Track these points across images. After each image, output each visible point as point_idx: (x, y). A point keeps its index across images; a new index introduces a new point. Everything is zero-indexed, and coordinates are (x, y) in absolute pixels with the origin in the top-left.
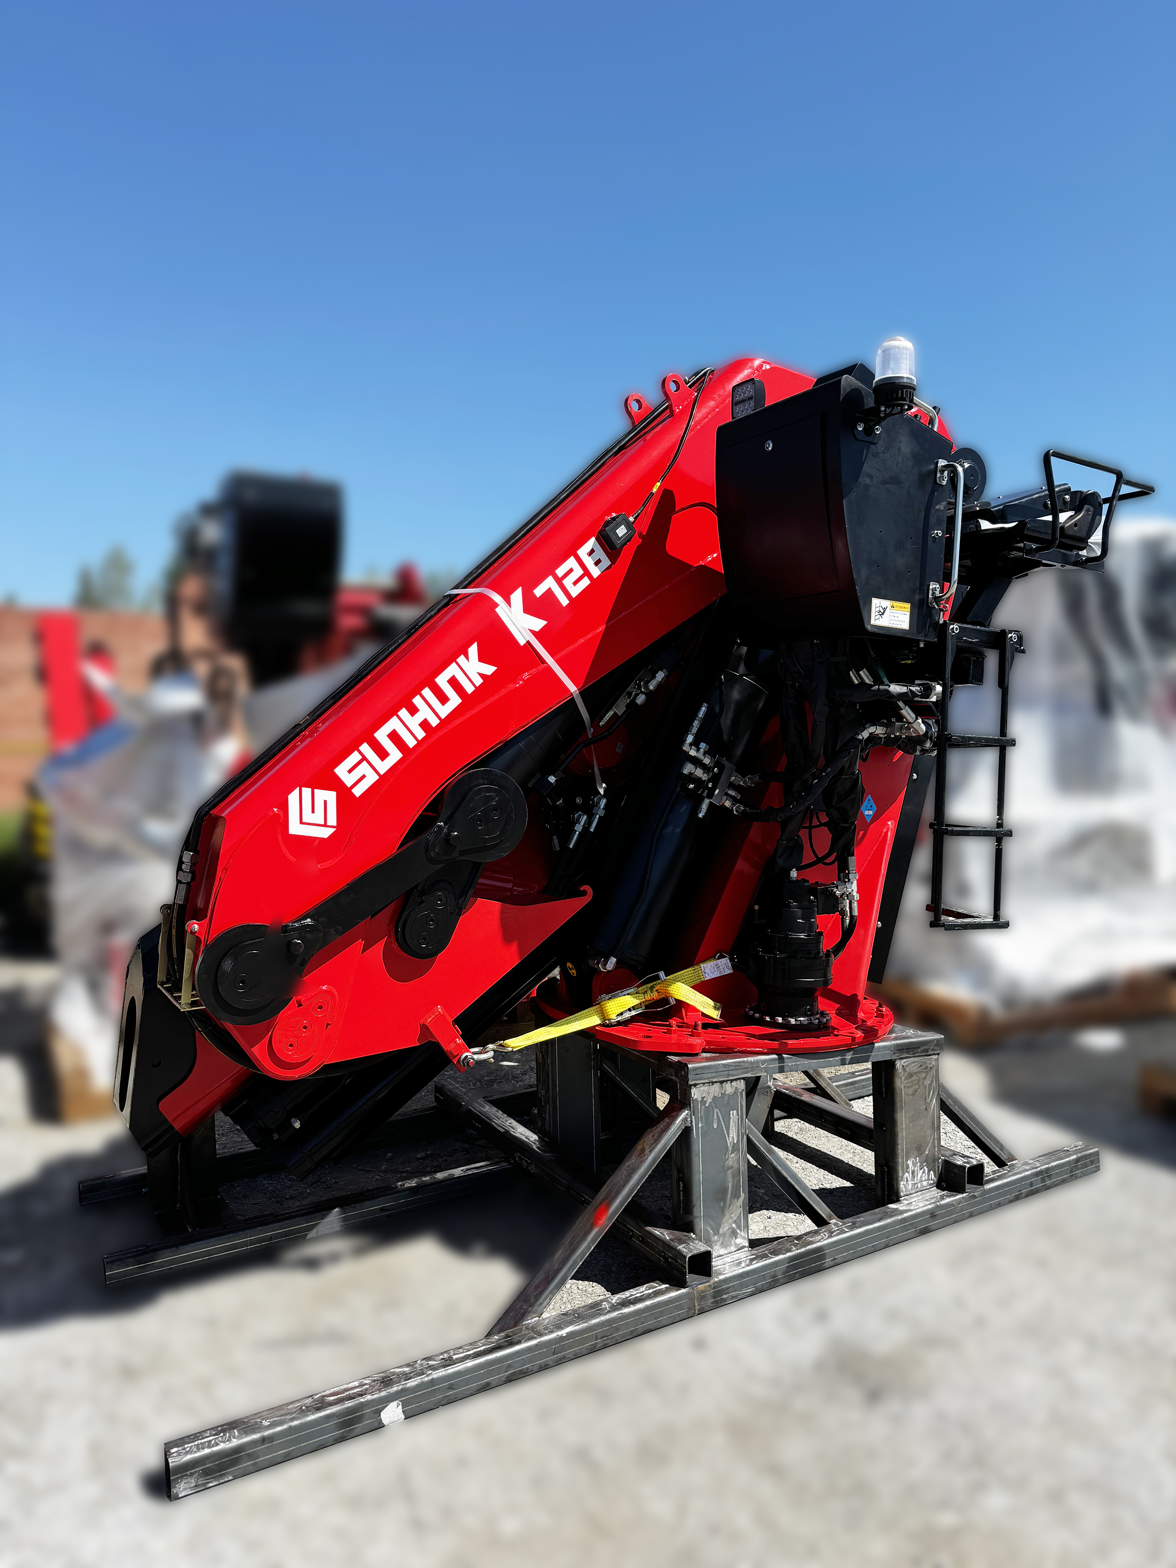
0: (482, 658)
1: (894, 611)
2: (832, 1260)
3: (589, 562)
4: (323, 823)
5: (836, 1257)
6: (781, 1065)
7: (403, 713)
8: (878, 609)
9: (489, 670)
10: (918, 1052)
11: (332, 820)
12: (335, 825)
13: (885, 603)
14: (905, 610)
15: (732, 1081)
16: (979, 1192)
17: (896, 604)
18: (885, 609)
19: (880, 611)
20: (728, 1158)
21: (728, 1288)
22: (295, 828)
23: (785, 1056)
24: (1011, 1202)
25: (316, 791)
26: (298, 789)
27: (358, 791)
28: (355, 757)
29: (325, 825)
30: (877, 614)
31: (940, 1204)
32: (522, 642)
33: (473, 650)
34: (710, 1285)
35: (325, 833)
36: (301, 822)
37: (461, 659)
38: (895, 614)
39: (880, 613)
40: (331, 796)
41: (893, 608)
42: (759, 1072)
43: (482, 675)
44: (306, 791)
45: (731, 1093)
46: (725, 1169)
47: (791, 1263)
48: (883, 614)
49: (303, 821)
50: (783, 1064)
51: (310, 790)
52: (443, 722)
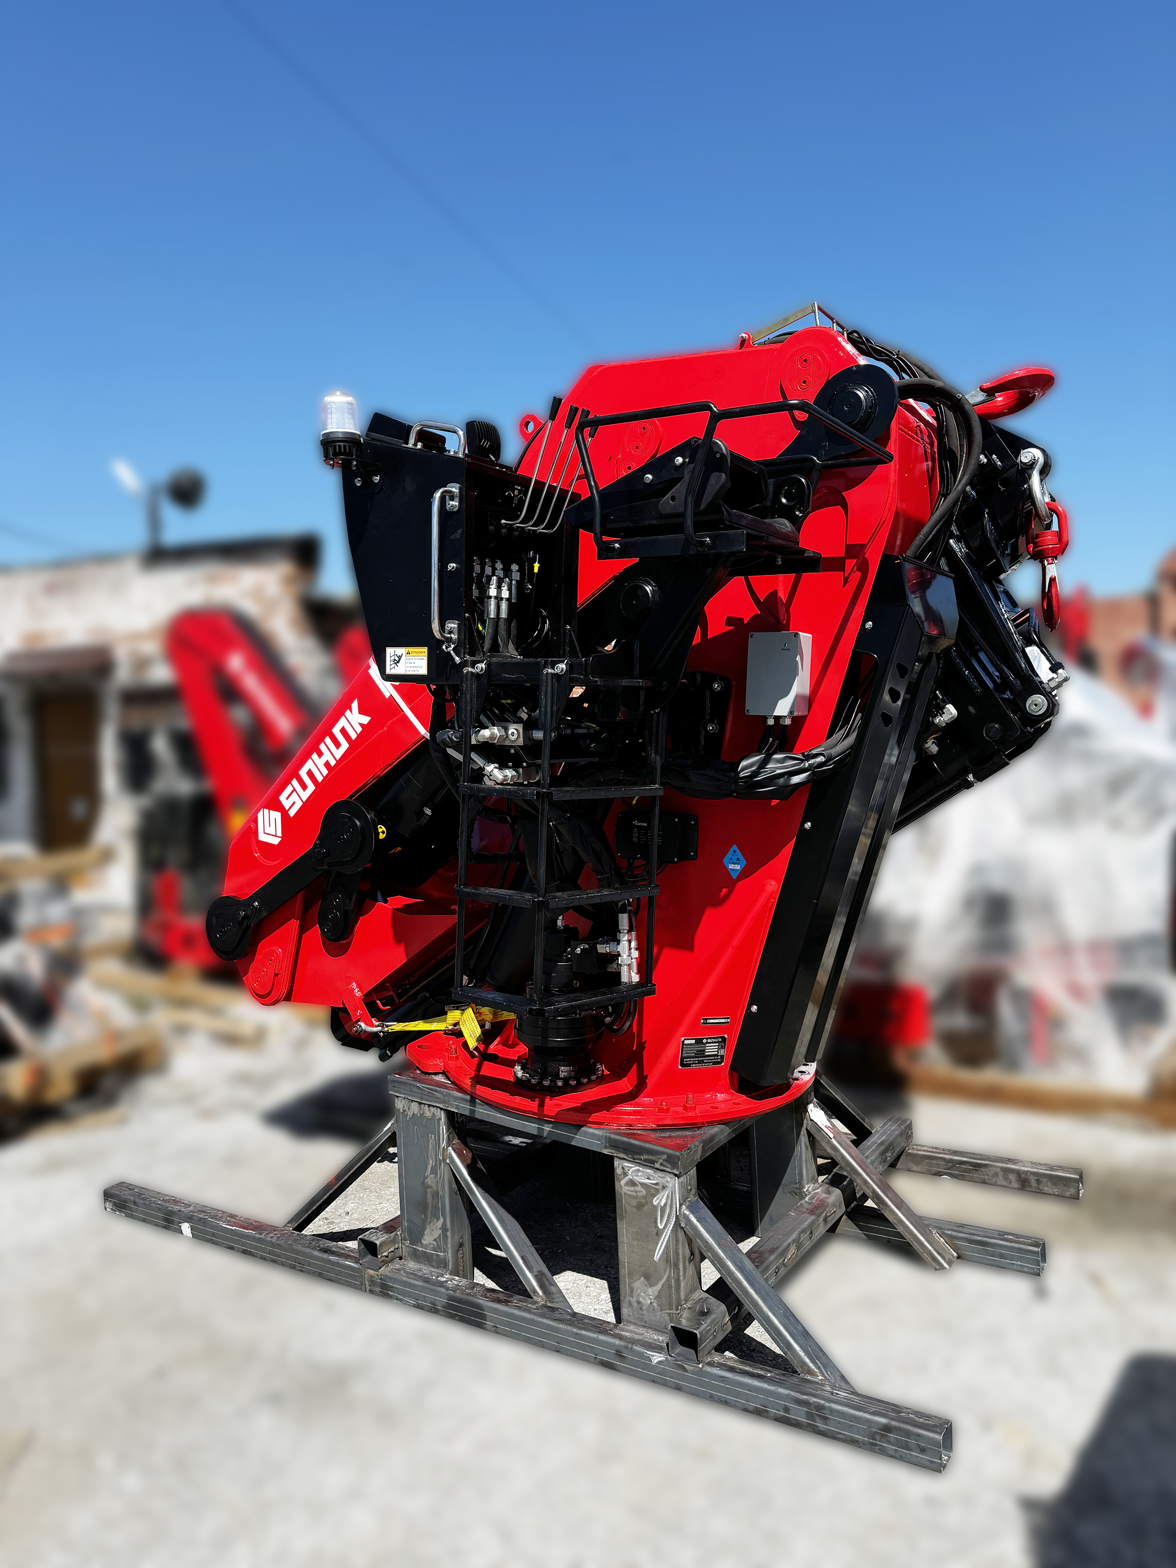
0: (362, 711)
1: (410, 657)
2: (493, 1326)
4: (275, 834)
5: (498, 1326)
6: (472, 1108)
7: (315, 756)
8: (393, 658)
9: (366, 720)
11: (279, 834)
12: (281, 836)
13: (400, 651)
14: (423, 654)
15: (429, 1106)
16: (692, 1368)
17: (411, 649)
18: (400, 657)
19: (395, 660)
20: (428, 1176)
21: (393, 1287)
22: (262, 837)
23: (477, 1100)
25: (271, 811)
26: (262, 810)
27: (292, 813)
28: (289, 789)
29: (276, 836)
30: (392, 663)
31: (631, 1348)
32: (387, 696)
33: (355, 705)
34: (378, 1275)
35: (276, 841)
36: (265, 833)
37: (348, 713)
38: (411, 661)
39: (396, 662)
40: (276, 815)
41: (408, 655)
42: (450, 1106)
43: (361, 725)
44: (266, 811)
45: (429, 1116)
46: (425, 1186)
47: (451, 1302)
48: (398, 662)
49: (265, 832)
50: (474, 1108)
51: (268, 810)
52: (339, 762)
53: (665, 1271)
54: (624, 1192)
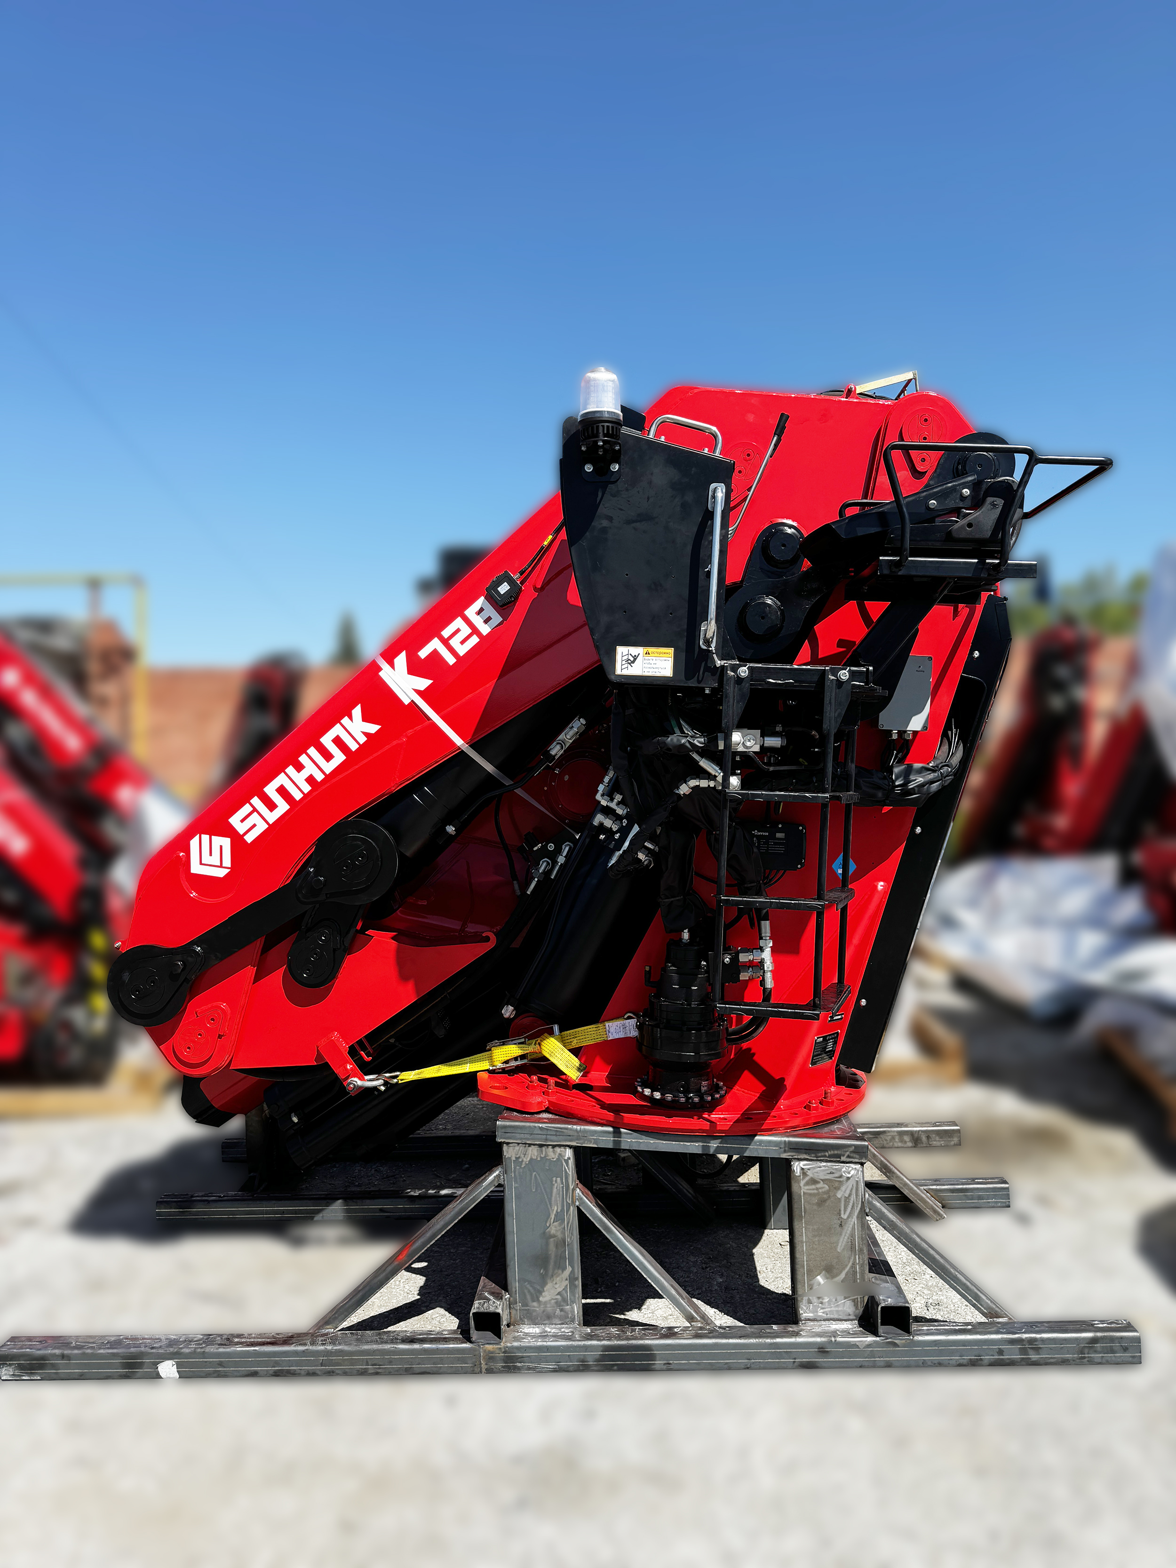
0: (367, 718)
1: (650, 658)
2: (665, 1364)
3: (478, 622)
4: (219, 864)
5: (671, 1362)
6: (616, 1139)
7: (290, 770)
8: (626, 657)
9: (373, 728)
10: (825, 1156)
11: (227, 862)
12: (230, 866)
13: (634, 650)
14: (668, 655)
15: (554, 1146)
16: (904, 1341)
17: (651, 650)
18: (635, 658)
19: (630, 660)
20: (550, 1225)
21: (522, 1357)
22: (196, 868)
23: (622, 1130)
24: (960, 1365)
25: (213, 837)
26: (198, 836)
27: (249, 838)
28: (247, 809)
29: (221, 866)
30: (624, 662)
31: (836, 1341)
32: (406, 701)
33: (357, 712)
34: (500, 1348)
35: (221, 873)
36: (201, 864)
37: (345, 721)
38: (651, 662)
39: (629, 662)
40: (226, 842)
41: (647, 655)
42: (586, 1142)
44: (205, 838)
45: (553, 1158)
46: (546, 1237)
47: (606, 1353)
48: (633, 662)
49: (203, 863)
50: (619, 1139)
51: (208, 836)
52: (328, 777)
53: (850, 1258)
54: (804, 1192)
